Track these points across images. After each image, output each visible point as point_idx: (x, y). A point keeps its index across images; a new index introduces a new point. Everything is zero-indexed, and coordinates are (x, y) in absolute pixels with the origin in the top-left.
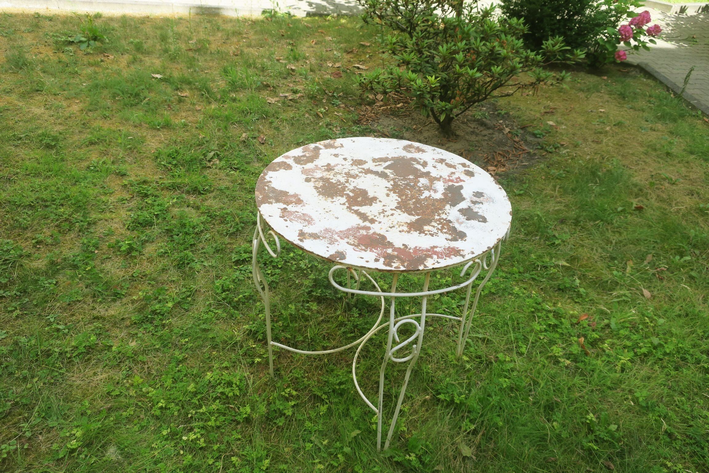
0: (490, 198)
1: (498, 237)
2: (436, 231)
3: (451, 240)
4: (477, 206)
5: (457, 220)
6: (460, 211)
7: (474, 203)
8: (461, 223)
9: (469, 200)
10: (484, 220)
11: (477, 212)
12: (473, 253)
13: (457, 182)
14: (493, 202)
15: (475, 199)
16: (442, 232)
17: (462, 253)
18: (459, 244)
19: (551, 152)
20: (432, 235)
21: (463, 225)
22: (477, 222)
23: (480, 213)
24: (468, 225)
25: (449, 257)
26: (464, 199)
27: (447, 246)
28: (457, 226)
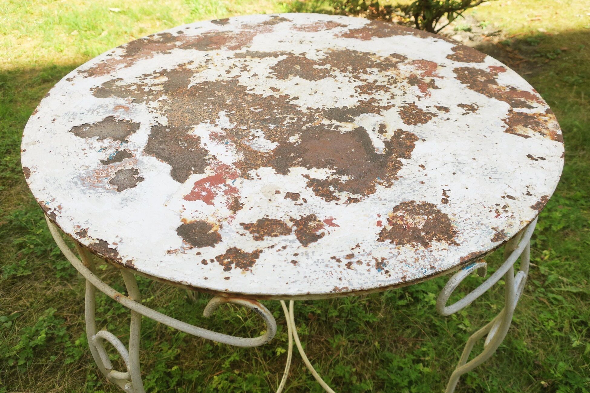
0: (93, 186)
1: (37, 115)
2: (145, 81)
3: (113, 81)
4: (111, 152)
5: (126, 108)
6: (137, 126)
7: (121, 156)
8: (118, 107)
9: (138, 154)
10: (77, 131)
11: (101, 139)
12: (69, 80)
13: (198, 184)
14: (81, 179)
15: (126, 165)
16: (137, 84)
17: (86, 74)
18: (99, 81)
19: (553, 60)
20: (145, 75)
21: (112, 107)
22: (91, 122)
23: (94, 141)
24: (101, 110)
25: (99, 65)
26: (149, 150)
27: (112, 73)
28: (121, 101)
